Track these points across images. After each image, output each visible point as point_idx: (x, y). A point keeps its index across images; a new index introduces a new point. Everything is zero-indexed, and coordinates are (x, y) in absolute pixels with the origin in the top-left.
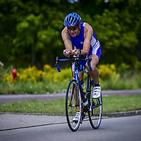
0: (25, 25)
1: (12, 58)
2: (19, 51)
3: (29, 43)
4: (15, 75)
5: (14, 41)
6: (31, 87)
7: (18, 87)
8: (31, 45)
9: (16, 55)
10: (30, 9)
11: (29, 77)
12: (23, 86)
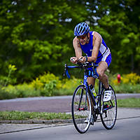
0: (126, 41)
1: (116, 66)
2: (122, 61)
3: (129, 53)
4: (119, 79)
5: (119, 53)
6: (131, 88)
7: (122, 88)
8: (130, 55)
9: (120, 64)
10: (130, 29)
11: (130, 81)
12: (125, 88)
